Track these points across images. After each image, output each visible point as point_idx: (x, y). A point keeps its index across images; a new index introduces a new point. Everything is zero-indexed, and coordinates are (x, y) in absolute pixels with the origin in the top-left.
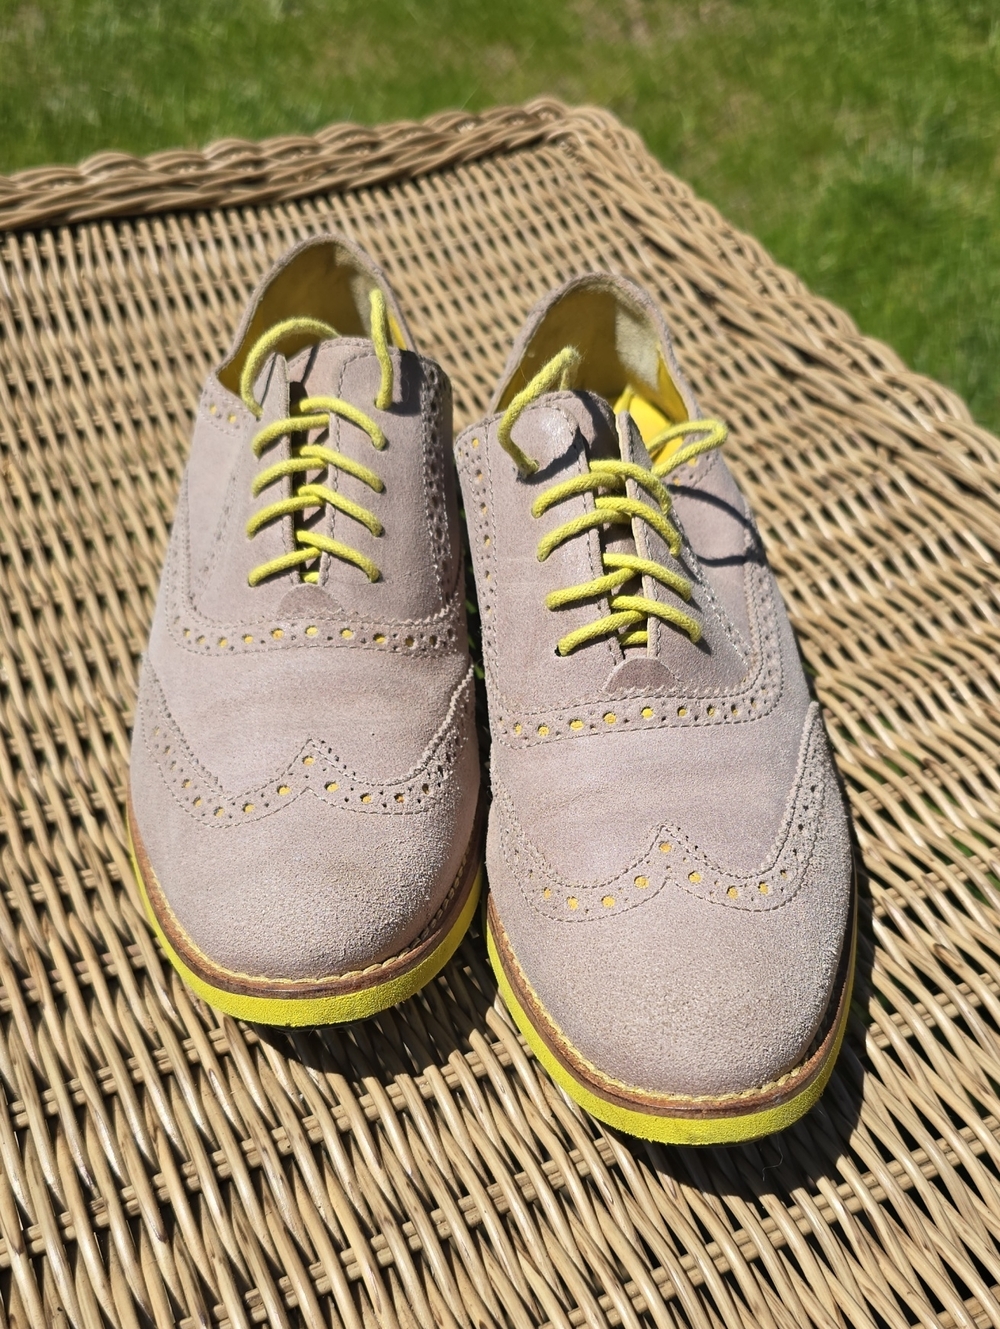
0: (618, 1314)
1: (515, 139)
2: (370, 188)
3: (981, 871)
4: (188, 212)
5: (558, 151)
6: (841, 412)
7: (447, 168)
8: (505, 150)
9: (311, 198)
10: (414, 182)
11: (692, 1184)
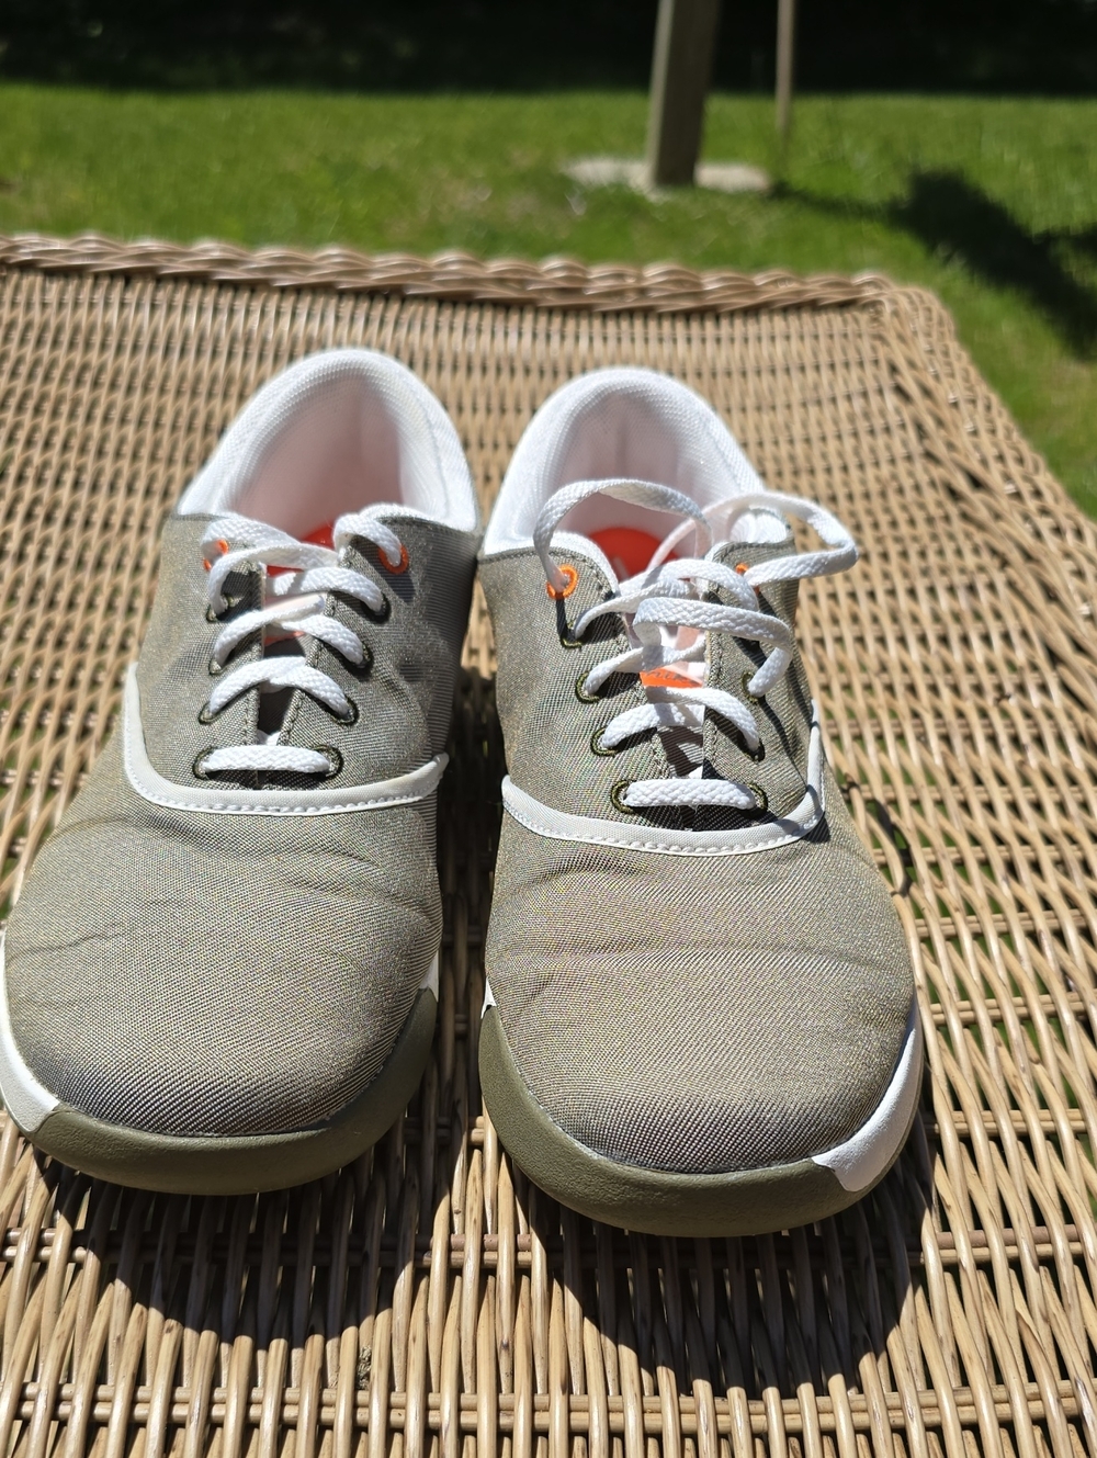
0: (441, 1416)
1: (826, 299)
2: (674, 315)
3: (986, 1129)
4: (504, 306)
5: (864, 317)
6: (1031, 608)
7: (752, 312)
8: (815, 306)
9: (618, 314)
10: (717, 318)
11: (596, 1321)
